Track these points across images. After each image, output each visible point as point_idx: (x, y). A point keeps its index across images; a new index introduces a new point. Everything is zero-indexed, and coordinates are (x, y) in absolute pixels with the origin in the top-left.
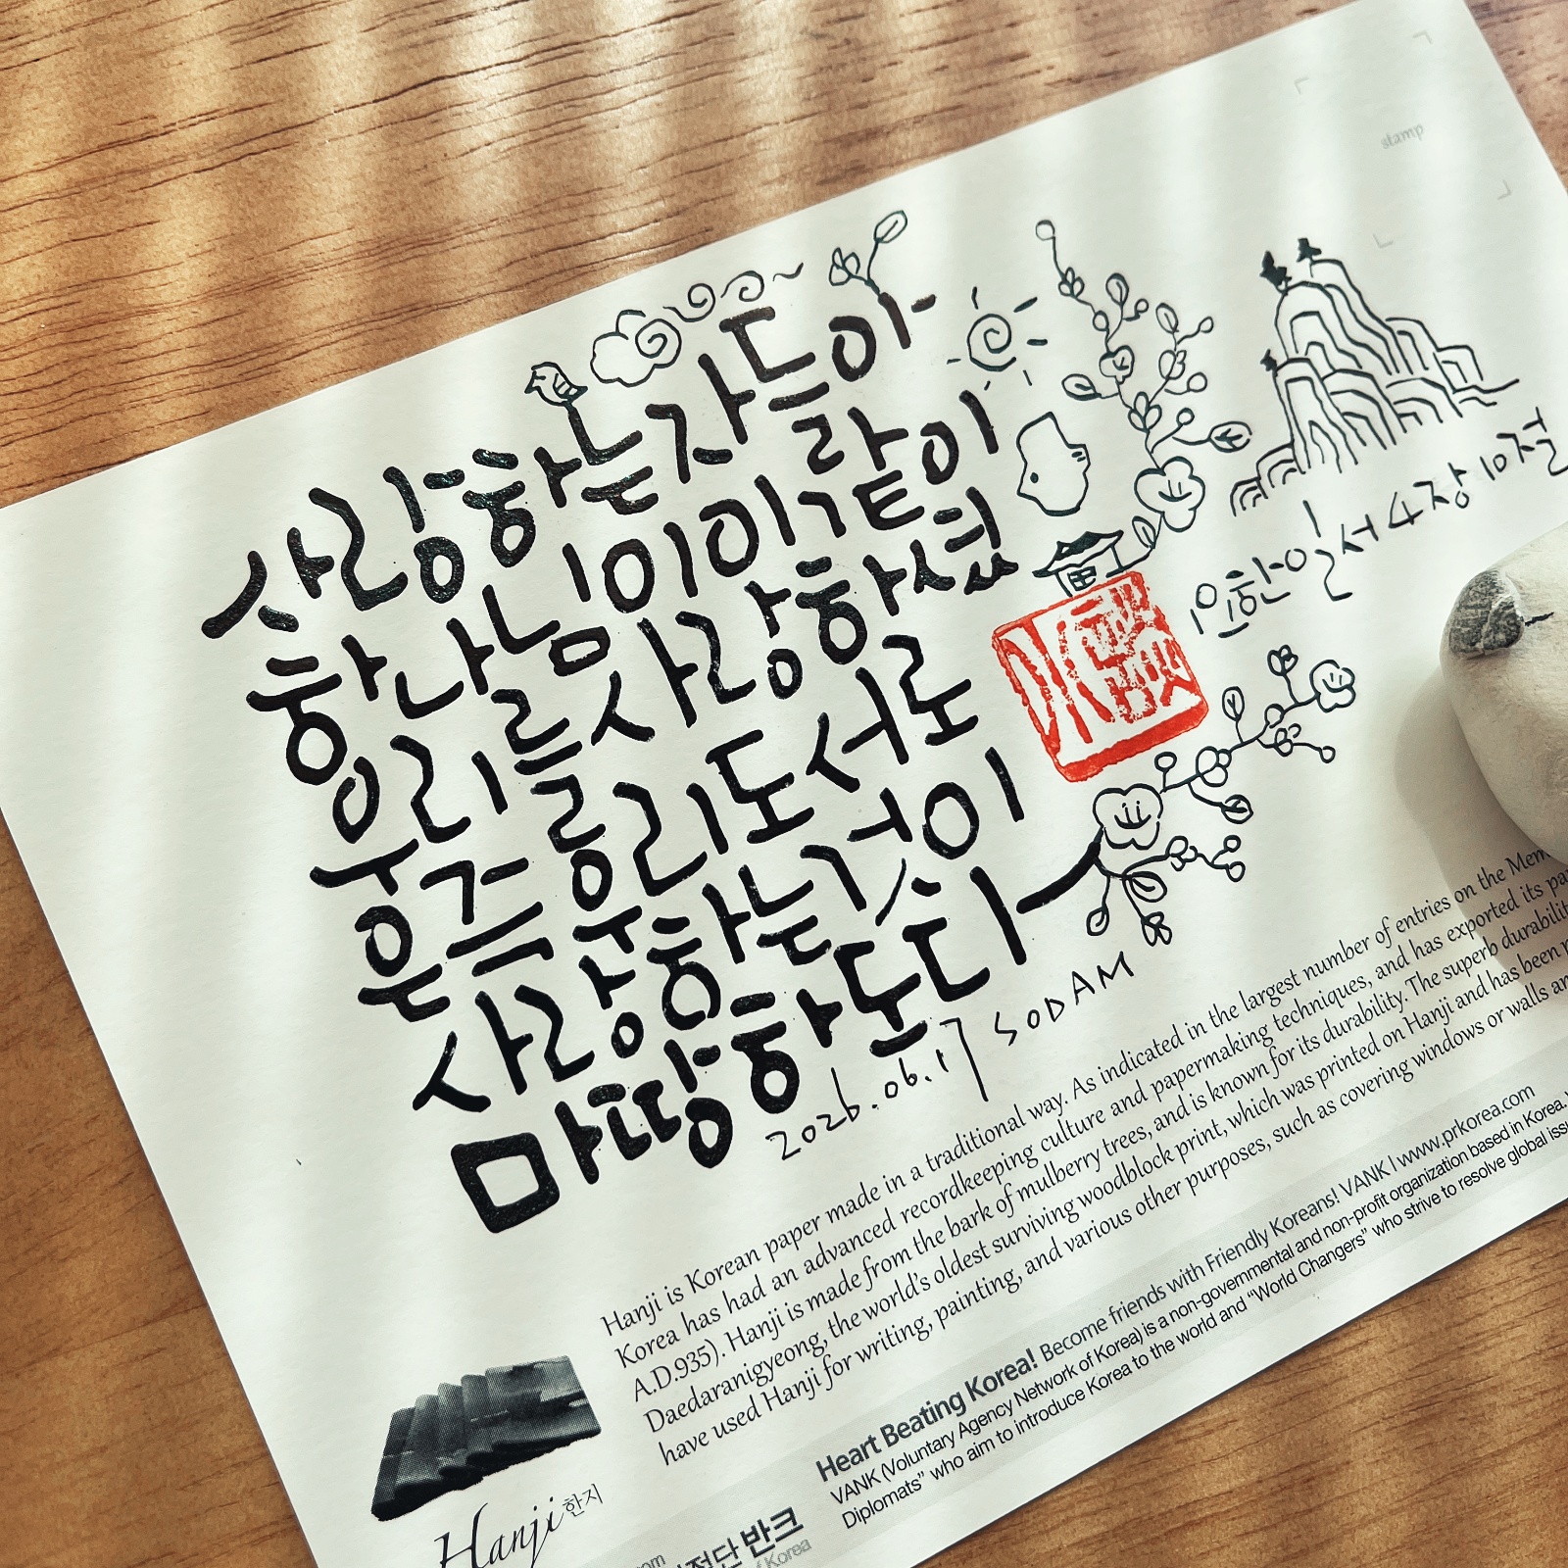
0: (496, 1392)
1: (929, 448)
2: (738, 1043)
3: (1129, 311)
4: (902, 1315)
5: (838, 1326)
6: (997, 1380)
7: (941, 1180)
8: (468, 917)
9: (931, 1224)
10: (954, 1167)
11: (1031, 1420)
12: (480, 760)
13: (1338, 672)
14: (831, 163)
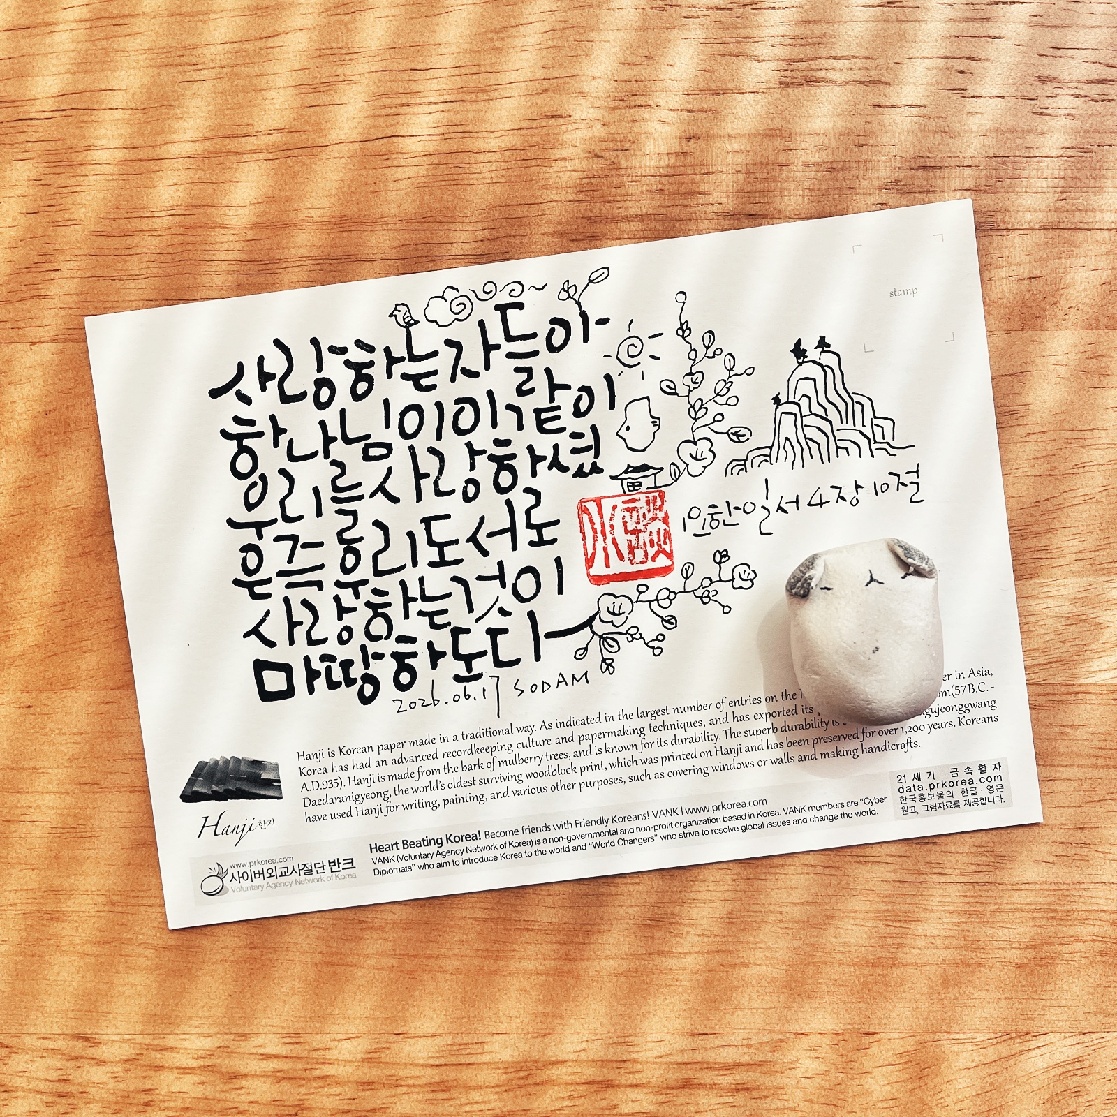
0: (244, 767)
1: (580, 398)
2: (394, 655)
3: (710, 353)
4: (428, 796)
5: (398, 791)
6: (461, 838)
7: (466, 744)
8: (290, 561)
9: (455, 762)
10: (473, 741)
11: (470, 861)
12: (316, 491)
13: (748, 571)
14: (581, 231)
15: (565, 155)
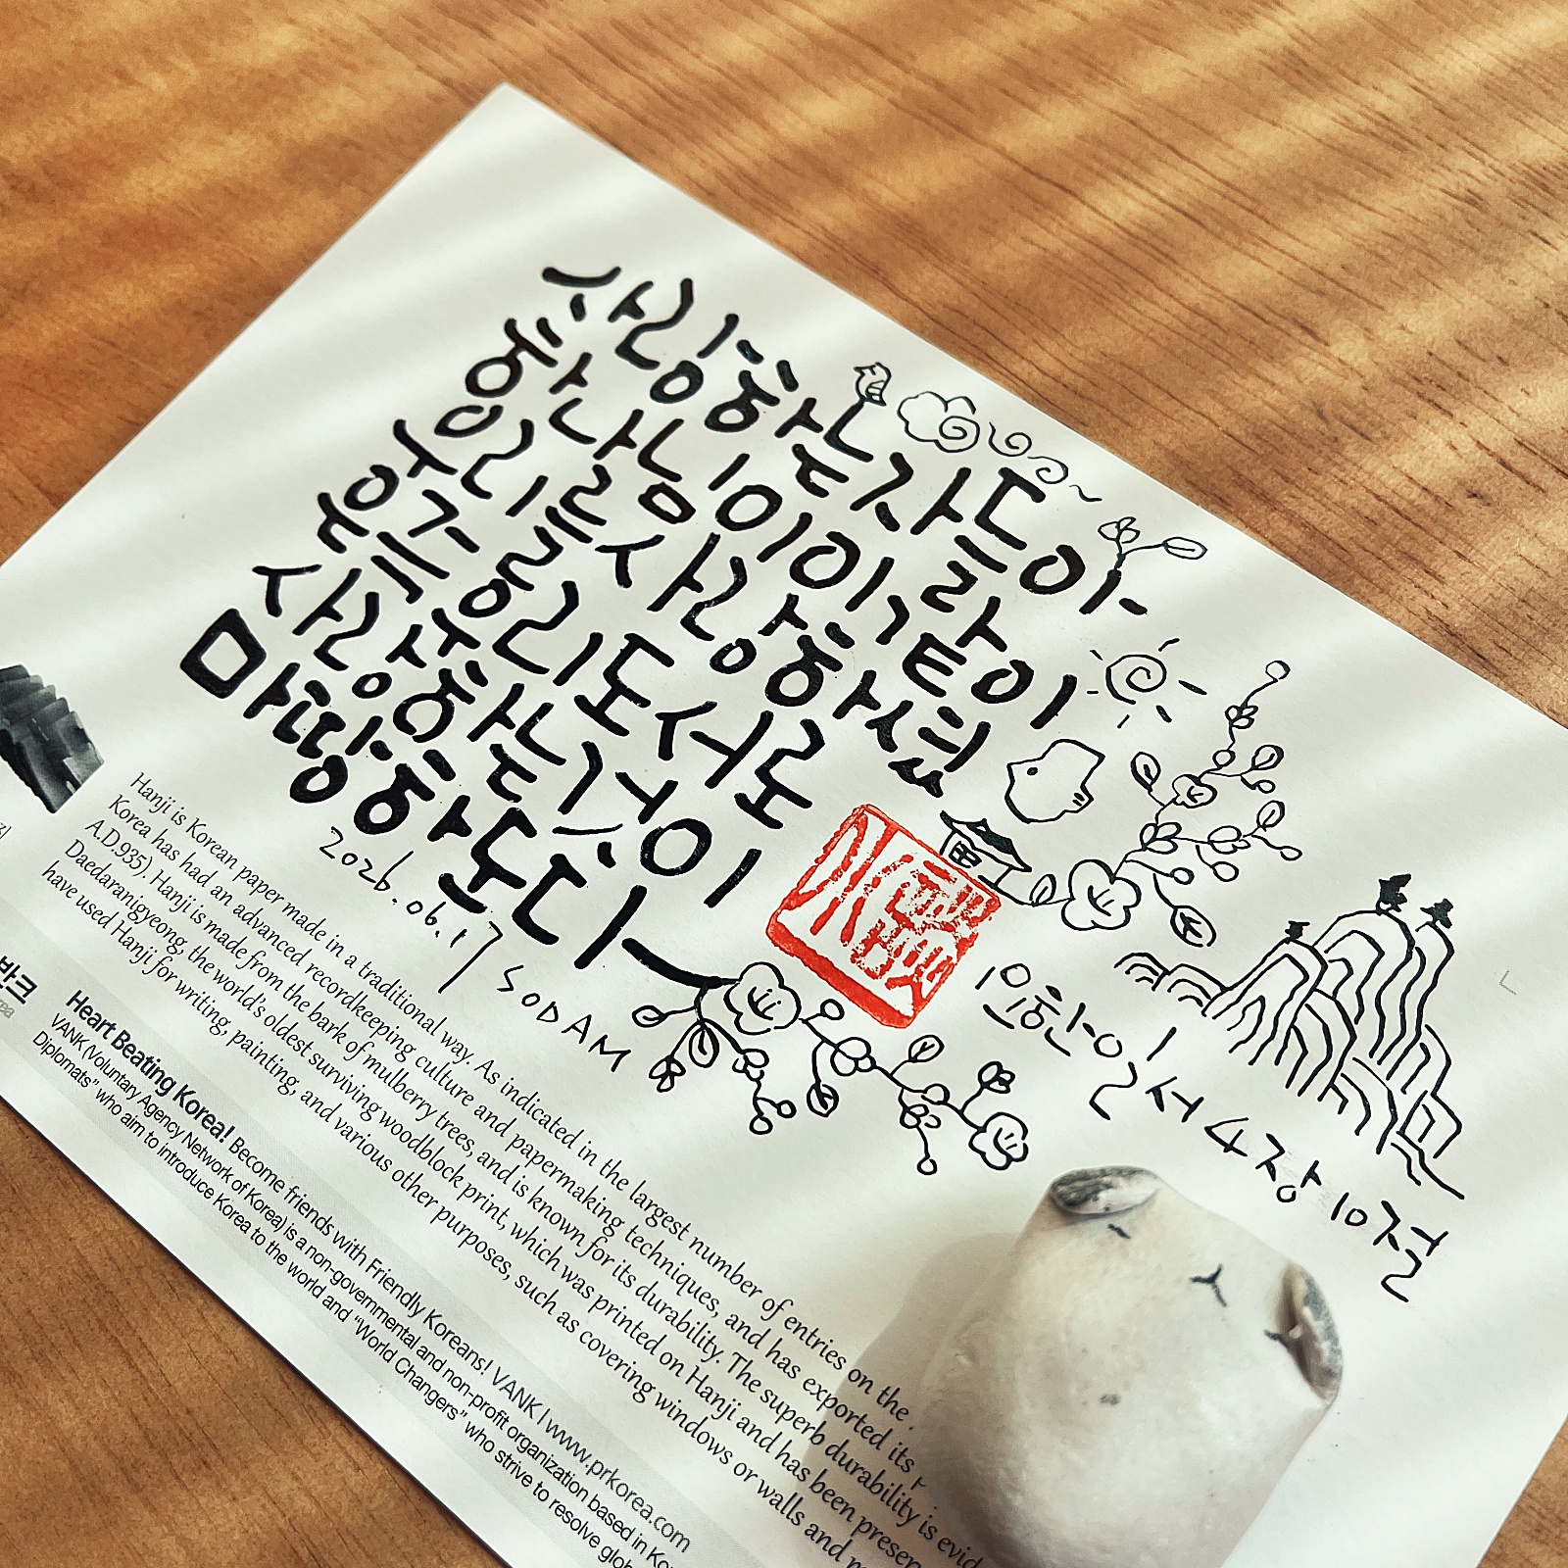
0: (60, 726)
1: (1004, 673)
3: (1252, 778)
4: (226, 1004)
5: (200, 958)
6: (198, 1112)
7: (354, 984)
9: (313, 993)
10: (371, 991)
11: (173, 1159)
12: (541, 481)
13: (1017, 1139)
14: (1213, 480)
15: (1277, 381)
